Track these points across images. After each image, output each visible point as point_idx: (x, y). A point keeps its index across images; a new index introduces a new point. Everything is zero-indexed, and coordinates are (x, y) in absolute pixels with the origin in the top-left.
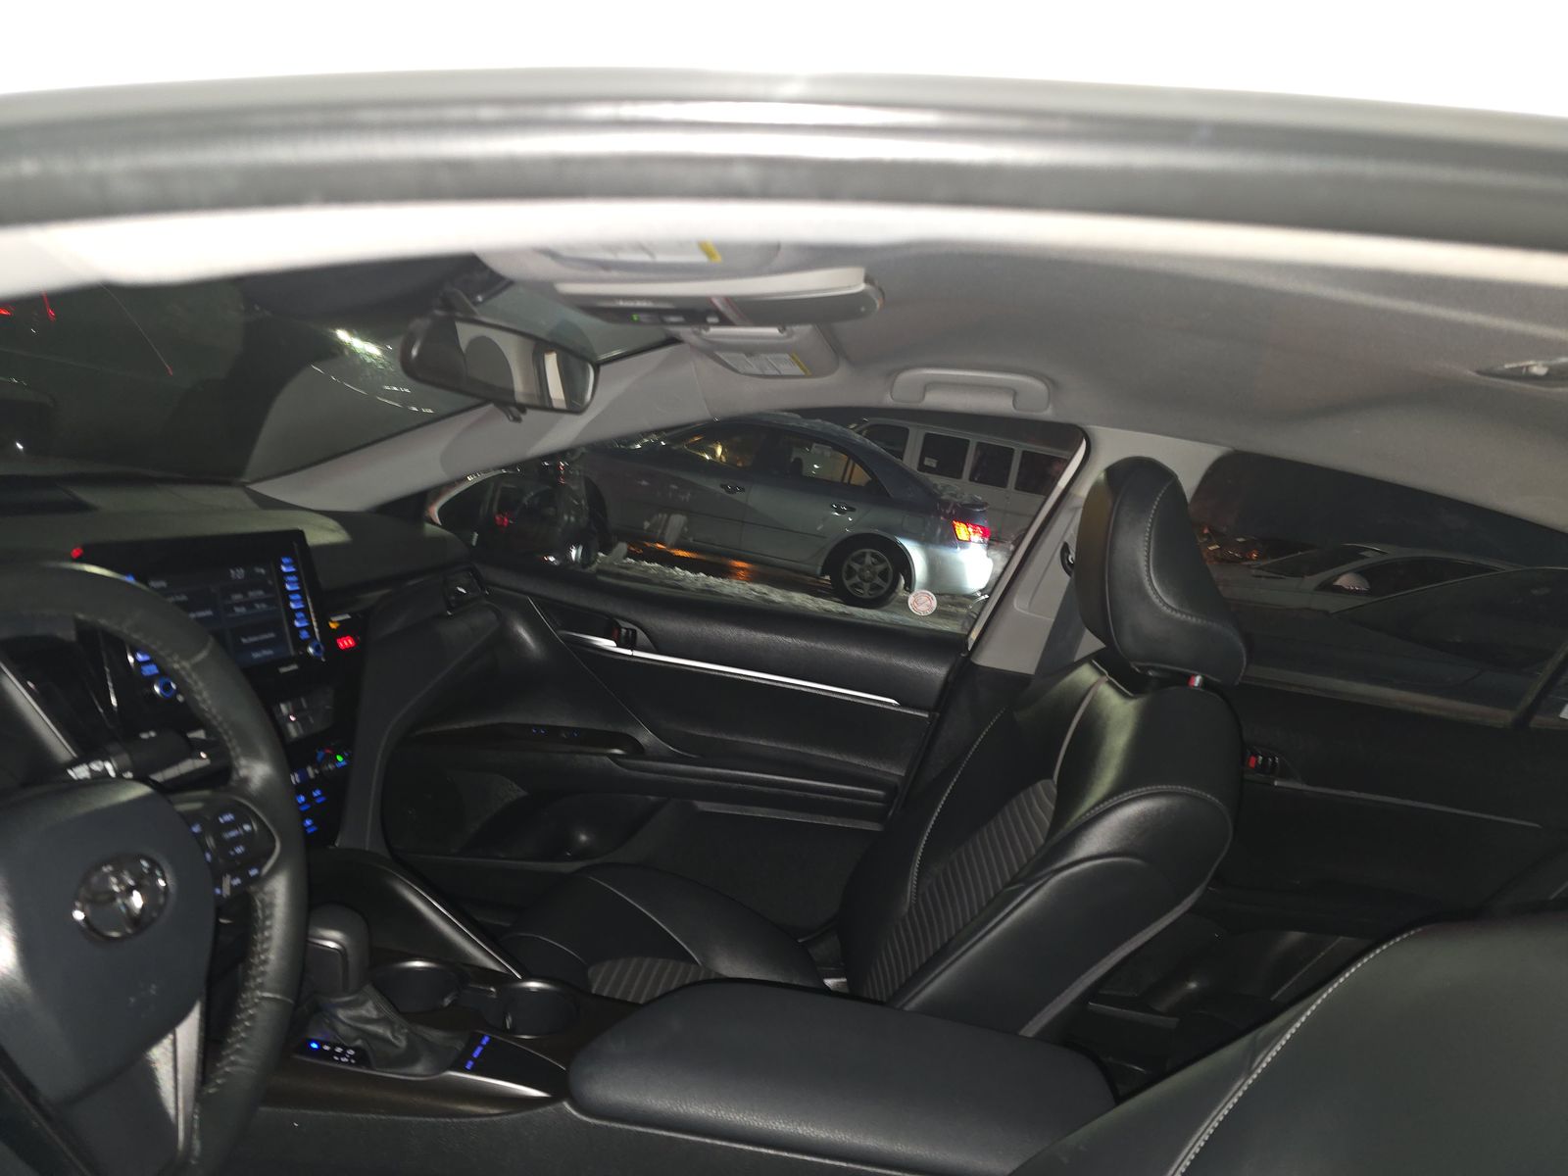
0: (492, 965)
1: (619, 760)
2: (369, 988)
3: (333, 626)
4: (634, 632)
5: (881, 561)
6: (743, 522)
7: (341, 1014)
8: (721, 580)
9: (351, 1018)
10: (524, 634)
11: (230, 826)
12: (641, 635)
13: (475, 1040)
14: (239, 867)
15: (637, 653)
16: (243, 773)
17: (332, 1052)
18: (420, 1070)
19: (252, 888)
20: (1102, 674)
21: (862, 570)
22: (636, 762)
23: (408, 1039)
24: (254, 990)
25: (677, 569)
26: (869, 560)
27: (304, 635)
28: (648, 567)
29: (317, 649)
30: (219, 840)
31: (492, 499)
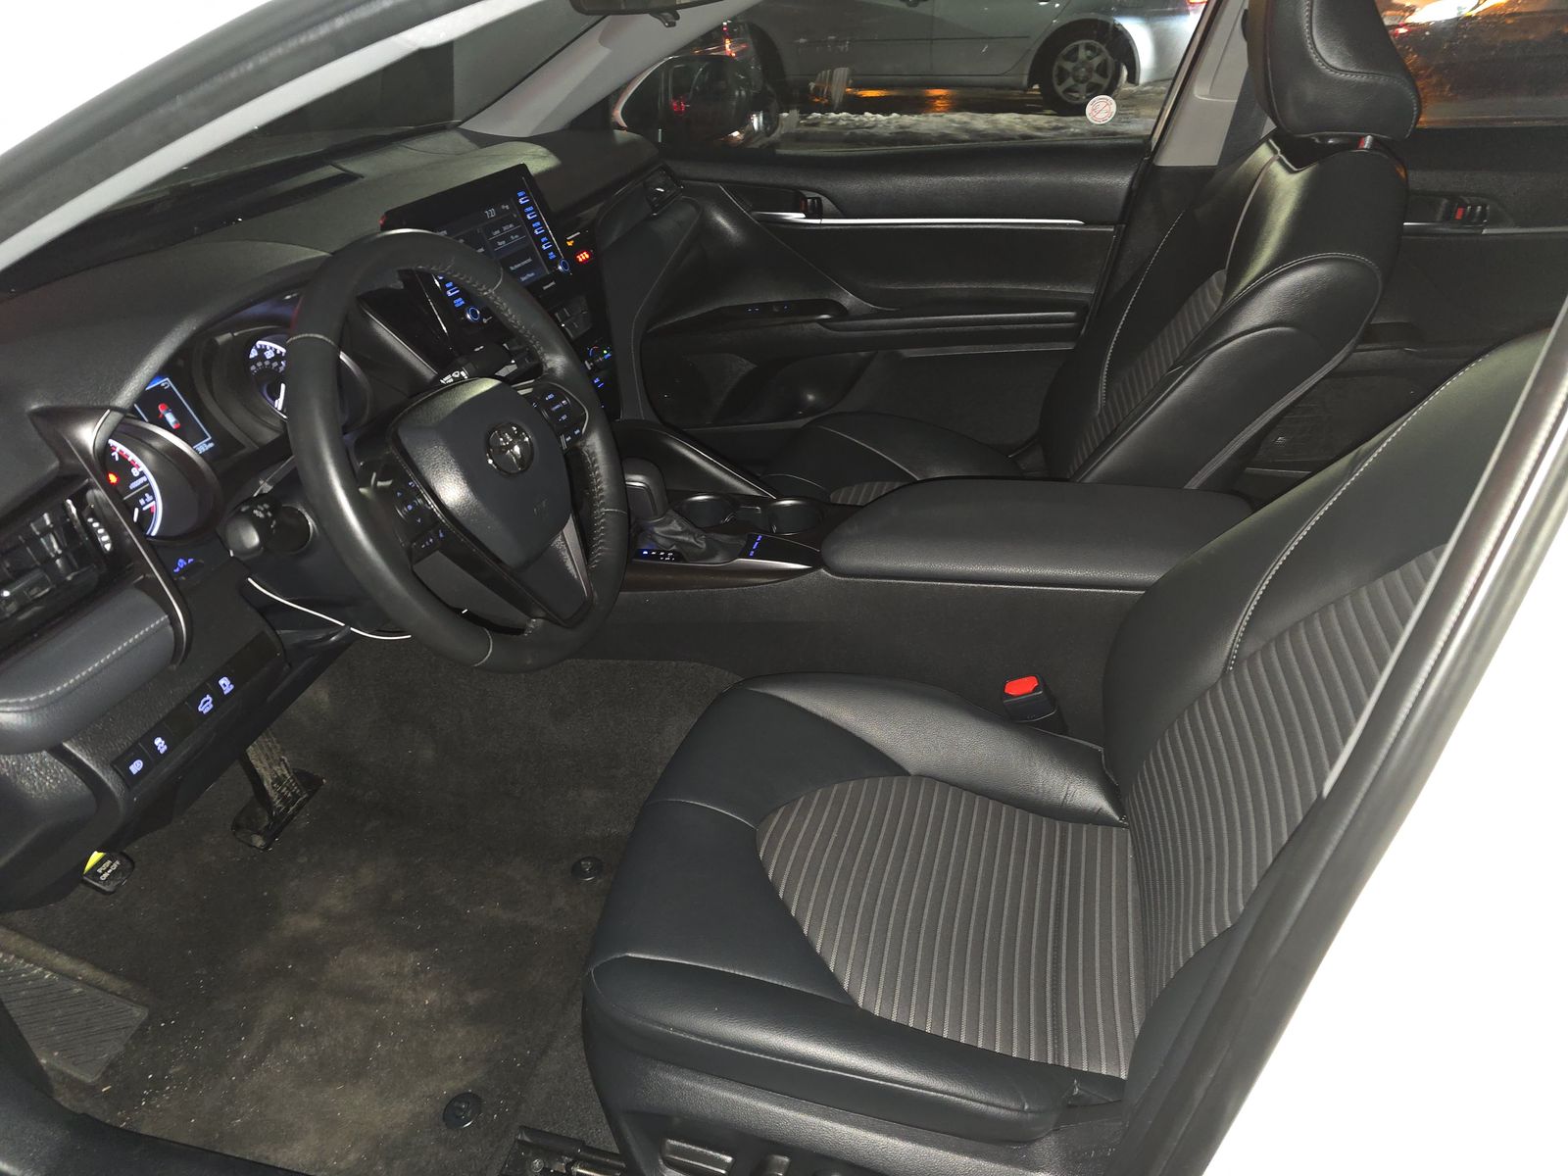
0: (755, 493)
1: (828, 324)
2: (671, 512)
3: (570, 244)
4: (819, 199)
5: (1097, 52)
6: (932, 40)
7: (657, 530)
8: (916, 117)
9: (662, 532)
10: (721, 220)
11: (553, 402)
12: (826, 202)
13: (751, 540)
14: (568, 431)
15: (825, 221)
16: (549, 365)
17: (657, 557)
18: (718, 561)
19: (579, 444)
20: (1275, 152)
21: (1076, 69)
22: (841, 323)
23: (706, 542)
24: (600, 508)
25: (867, 114)
26: (1083, 54)
27: (552, 255)
28: (835, 119)
29: (564, 266)
30: (550, 413)
31: (666, 90)
